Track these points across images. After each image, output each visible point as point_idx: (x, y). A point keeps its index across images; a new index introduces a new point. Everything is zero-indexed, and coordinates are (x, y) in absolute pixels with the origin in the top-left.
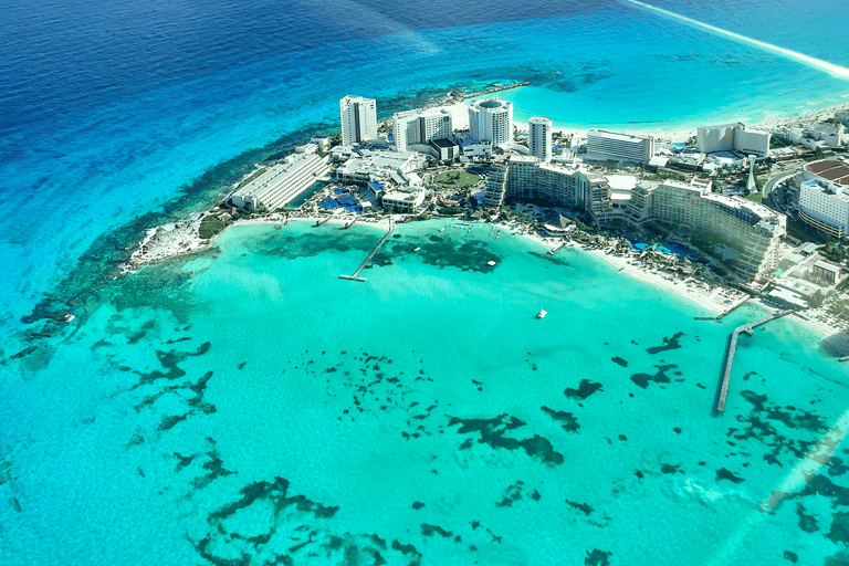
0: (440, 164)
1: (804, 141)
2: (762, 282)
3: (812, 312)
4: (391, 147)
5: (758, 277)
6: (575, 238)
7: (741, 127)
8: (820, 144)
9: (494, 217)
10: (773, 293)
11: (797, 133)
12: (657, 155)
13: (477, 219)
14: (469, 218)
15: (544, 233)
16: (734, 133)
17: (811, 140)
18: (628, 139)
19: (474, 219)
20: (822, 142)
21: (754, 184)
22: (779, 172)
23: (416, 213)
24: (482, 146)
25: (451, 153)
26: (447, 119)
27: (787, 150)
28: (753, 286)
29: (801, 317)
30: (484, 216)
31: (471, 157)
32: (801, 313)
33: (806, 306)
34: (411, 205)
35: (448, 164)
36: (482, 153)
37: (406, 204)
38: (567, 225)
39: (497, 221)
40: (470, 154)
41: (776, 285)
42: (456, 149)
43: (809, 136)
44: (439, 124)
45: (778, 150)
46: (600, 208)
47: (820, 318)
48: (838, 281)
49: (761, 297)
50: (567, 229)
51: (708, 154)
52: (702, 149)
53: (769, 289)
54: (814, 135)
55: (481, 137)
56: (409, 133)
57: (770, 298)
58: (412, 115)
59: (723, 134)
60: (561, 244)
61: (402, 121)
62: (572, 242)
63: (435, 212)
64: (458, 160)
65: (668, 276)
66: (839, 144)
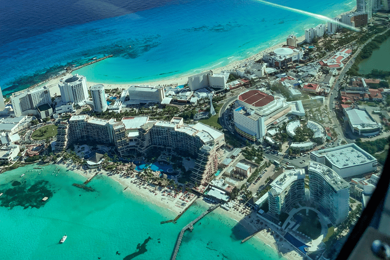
0: (40, 122)
1: (245, 75)
2: (205, 185)
3: (231, 204)
4: (11, 114)
5: (203, 182)
6: (104, 168)
7: (211, 74)
8: (253, 77)
9: (59, 159)
10: (211, 193)
11: (242, 71)
12: (167, 96)
13: (48, 162)
14: (43, 163)
15: (86, 167)
16: (207, 77)
17: (249, 75)
18: (149, 90)
19: (46, 162)
20: (254, 75)
21: (214, 109)
22: (231, 97)
23: (11, 163)
24: (67, 106)
25: (47, 114)
26: (46, 92)
27: (237, 82)
28: (200, 188)
29: (224, 208)
30: (53, 160)
31: (60, 114)
32: (224, 206)
33: (227, 200)
34: (7, 159)
35: (45, 121)
36: (68, 110)
37: (4, 159)
38: (101, 159)
39: (60, 162)
40: (59, 112)
41: (212, 186)
42: (50, 110)
43: (248, 72)
44: (42, 96)
45: (231, 83)
46: (121, 143)
47: (235, 208)
48: (249, 174)
49: (204, 196)
50: (99, 163)
51: (194, 91)
52: (191, 89)
53: (209, 189)
54: (251, 71)
55: (67, 100)
56: (22, 104)
57: (208, 197)
58: (23, 93)
59: (201, 79)
60: (94, 174)
61: (16, 98)
62: (102, 171)
63: (23, 162)
64: (52, 117)
65: (152, 189)
66: (263, 74)
